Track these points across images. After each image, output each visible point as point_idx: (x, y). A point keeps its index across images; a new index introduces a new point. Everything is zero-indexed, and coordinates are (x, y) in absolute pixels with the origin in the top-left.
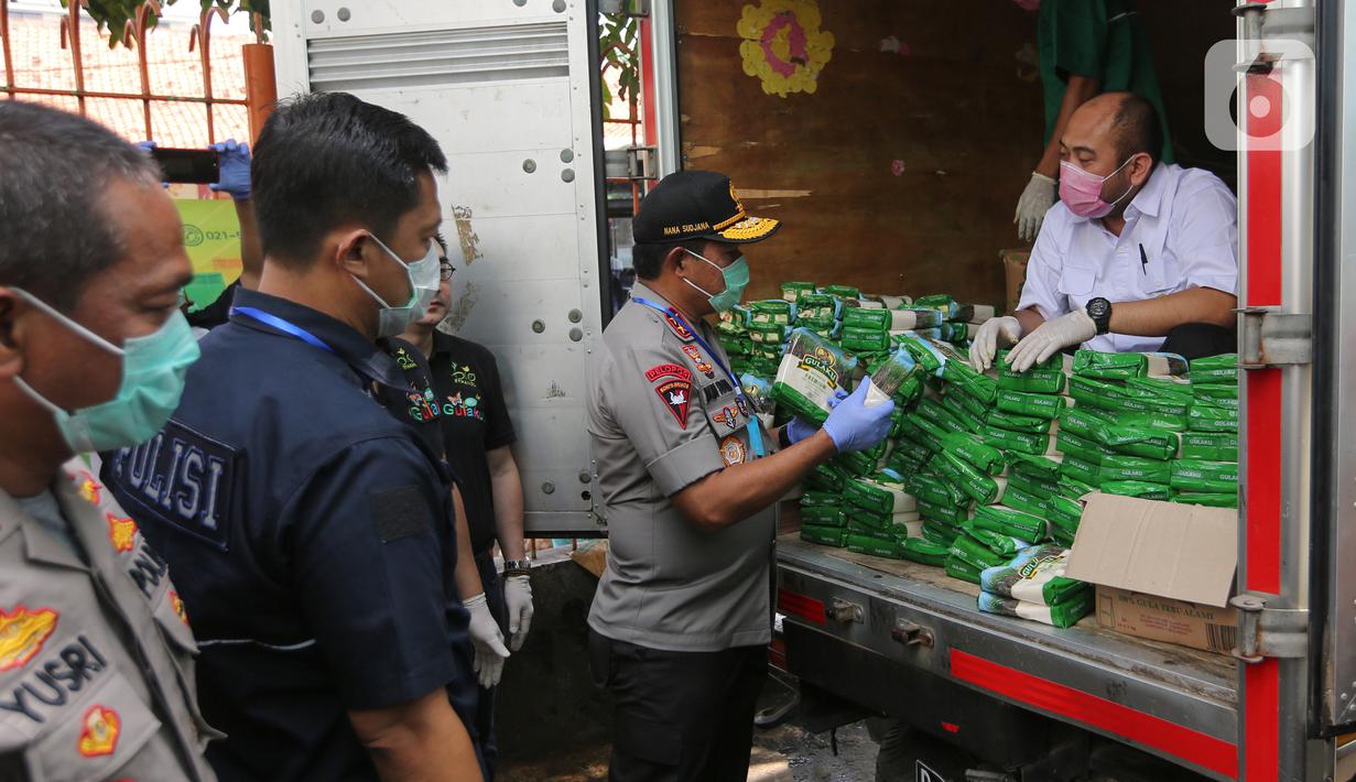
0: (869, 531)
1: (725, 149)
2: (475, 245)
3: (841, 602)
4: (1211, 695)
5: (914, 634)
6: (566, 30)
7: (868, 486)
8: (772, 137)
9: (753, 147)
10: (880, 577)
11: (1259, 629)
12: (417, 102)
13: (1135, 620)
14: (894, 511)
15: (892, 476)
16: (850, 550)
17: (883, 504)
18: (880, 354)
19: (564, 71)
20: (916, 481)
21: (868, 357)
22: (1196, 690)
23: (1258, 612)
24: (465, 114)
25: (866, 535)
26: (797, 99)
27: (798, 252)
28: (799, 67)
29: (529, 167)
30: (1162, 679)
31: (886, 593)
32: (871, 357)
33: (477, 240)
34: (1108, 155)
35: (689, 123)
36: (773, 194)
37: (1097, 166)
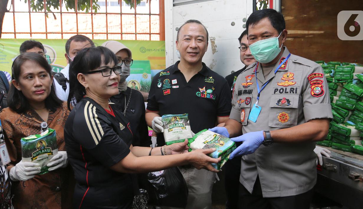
0: (340, 142)
1: (296, 17)
2: (216, 48)
3: (328, 164)
5: (357, 177)
7: (341, 126)
8: (312, 13)
9: (305, 17)
10: (344, 157)
12: (201, 7)
14: (350, 135)
15: (351, 124)
16: (332, 148)
17: (347, 133)
18: (349, 81)
20: (361, 125)
21: (344, 82)
24: (215, 9)
25: (339, 143)
26: (321, 1)
27: (318, 52)
29: (233, 24)
31: (347, 162)
32: (345, 82)
33: (216, 47)
35: (284, 9)
36: (311, 32)
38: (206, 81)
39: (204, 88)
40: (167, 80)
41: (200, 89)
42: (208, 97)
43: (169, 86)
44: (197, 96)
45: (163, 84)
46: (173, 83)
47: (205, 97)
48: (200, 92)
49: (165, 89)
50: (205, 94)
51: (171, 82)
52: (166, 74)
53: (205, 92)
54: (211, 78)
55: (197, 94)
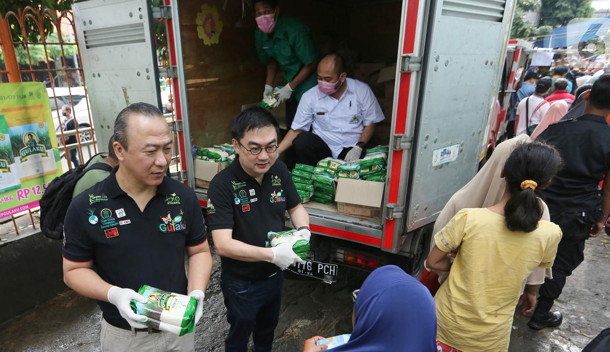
1: (195, 65)
2: (129, 100)
4: (374, 228)
6: (143, 26)
8: (207, 60)
9: (202, 64)
11: (393, 212)
13: (350, 210)
19: (144, 41)
22: (370, 227)
23: (393, 208)
24: (122, 56)
26: (213, 46)
28: (213, 34)
29: (139, 74)
30: (361, 225)
34: (335, 76)
37: (332, 81)
38: (168, 203)
39: (169, 216)
40: (105, 211)
41: (164, 219)
42: (178, 228)
43: (112, 222)
44: (161, 232)
45: (100, 218)
46: (119, 217)
47: (174, 230)
48: (165, 224)
49: (107, 228)
50: (172, 226)
51: (115, 215)
52: (102, 198)
53: (171, 222)
54: (174, 195)
55: (160, 228)
